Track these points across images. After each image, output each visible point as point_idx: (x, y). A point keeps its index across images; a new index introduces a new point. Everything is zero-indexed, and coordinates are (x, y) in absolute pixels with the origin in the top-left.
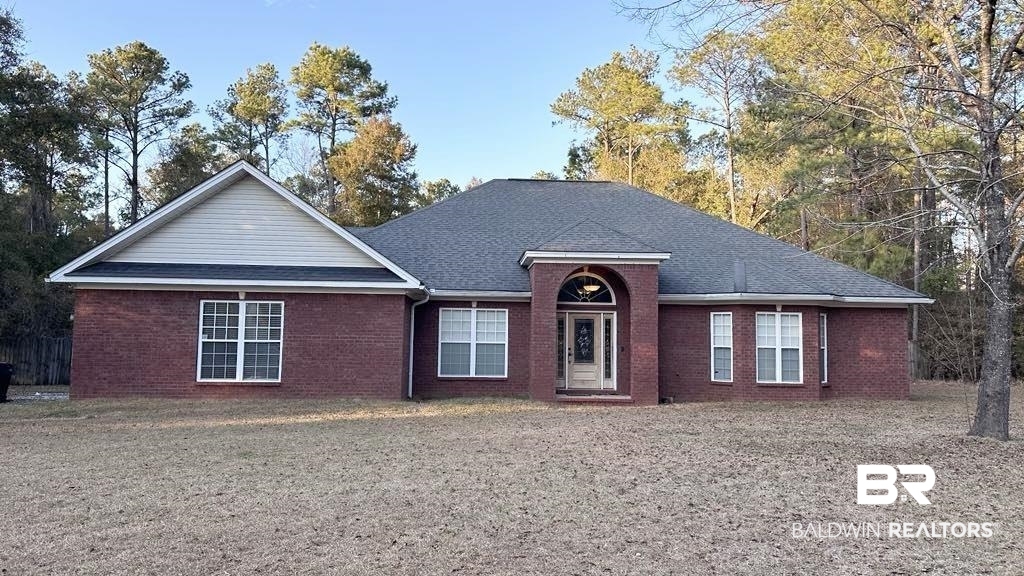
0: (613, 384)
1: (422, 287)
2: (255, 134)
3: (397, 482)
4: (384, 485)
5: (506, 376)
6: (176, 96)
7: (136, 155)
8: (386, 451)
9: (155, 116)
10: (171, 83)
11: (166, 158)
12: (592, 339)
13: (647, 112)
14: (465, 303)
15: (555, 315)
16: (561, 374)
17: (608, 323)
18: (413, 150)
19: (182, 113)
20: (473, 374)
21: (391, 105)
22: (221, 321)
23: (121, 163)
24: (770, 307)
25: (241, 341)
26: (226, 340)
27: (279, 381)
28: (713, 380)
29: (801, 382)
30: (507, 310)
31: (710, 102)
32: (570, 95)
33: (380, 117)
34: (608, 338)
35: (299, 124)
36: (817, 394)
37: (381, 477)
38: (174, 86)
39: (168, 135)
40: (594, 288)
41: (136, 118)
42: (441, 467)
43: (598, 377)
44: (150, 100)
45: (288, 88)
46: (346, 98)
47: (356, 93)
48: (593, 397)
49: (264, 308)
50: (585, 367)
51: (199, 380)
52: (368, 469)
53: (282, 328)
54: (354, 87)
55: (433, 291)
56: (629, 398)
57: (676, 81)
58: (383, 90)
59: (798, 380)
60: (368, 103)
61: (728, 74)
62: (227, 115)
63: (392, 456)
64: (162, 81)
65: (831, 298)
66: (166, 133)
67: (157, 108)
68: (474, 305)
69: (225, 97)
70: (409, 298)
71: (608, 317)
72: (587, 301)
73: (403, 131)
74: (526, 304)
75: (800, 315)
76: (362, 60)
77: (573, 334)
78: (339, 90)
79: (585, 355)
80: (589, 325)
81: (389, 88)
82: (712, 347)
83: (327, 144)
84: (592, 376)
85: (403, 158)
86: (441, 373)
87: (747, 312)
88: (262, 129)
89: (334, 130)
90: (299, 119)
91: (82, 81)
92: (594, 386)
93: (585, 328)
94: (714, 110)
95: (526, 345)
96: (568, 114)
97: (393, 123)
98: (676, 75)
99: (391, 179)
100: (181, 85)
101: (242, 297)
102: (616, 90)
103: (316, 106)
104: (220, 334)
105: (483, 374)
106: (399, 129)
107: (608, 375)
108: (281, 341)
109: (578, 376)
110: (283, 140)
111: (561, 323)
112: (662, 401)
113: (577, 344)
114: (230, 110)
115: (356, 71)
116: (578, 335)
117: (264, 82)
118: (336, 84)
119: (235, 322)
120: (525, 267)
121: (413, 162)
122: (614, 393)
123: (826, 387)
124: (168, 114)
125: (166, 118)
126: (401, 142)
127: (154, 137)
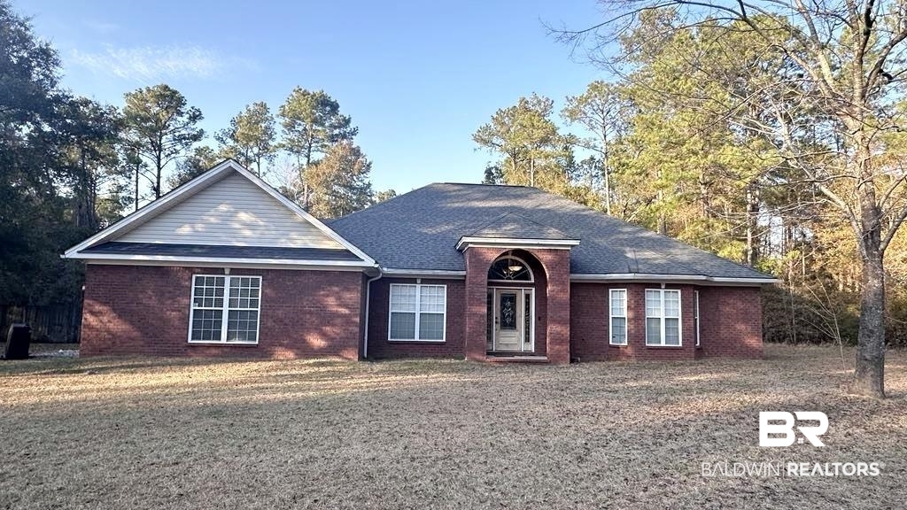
0: (532, 347)
1: (377, 266)
2: (250, 154)
3: (358, 448)
4: (344, 452)
5: (444, 340)
6: (191, 125)
7: (159, 169)
8: (345, 410)
9: (175, 140)
10: (188, 116)
11: (182, 171)
12: (514, 309)
13: (545, 141)
14: (411, 280)
15: (486, 290)
16: (490, 338)
17: (528, 297)
18: (369, 166)
19: (196, 138)
20: (417, 339)
21: (354, 133)
22: (209, 292)
23: (148, 174)
24: (656, 285)
25: (226, 309)
26: (213, 308)
27: (257, 343)
28: (611, 343)
29: (680, 345)
30: (446, 286)
31: (592, 134)
32: (488, 127)
33: (345, 142)
34: (528, 309)
35: (284, 146)
36: (693, 355)
37: (341, 440)
38: (190, 118)
39: (184, 154)
40: (517, 269)
41: (160, 141)
42: (398, 429)
43: (519, 340)
44: (171, 128)
45: (276, 119)
46: (320, 128)
47: (327, 124)
48: (516, 358)
49: (245, 282)
50: (509, 333)
51: (190, 341)
52: (328, 431)
53: (260, 298)
54: (325, 120)
55: (385, 269)
56: (546, 358)
57: (567, 118)
58: (347, 122)
59: (678, 343)
60: (336, 132)
61: (605, 114)
62: (229, 140)
63: (351, 416)
64: (181, 114)
65: (704, 278)
66: (183, 152)
67: (177, 134)
68: (419, 281)
69: (228, 126)
70: (366, 275)
71: (528, 292)
72: (510, 279)
73: (362, 151)
74: (461, 282)
75: (679, 291)
76: (333, 100)
77: (499, 307)
78: (315, 121)
79: (509, 323)
80: (513, 299)
81: (352, 120)
82: (611, 317)
83: (304, 161)
84: (516, 340)
85: (360, 172)
86: (391, 337)
87: (638, 288)
88: (256, 150)
89: (309, 151)
90: (284, 143)
91: (119, 114)
92: (516, 349)
93: (510, 300)
94: (595, 140)
95: (461, 315)
96: (485, 142)
97: (353, 146)
98: (567, 114)
99: (352, 188)
100: (195, 117)
101: (227, 272)
102: (521, 125)
103: (297, 134)
104: (209, 303)
105: (425, 338)
106: (359, 151)
107: (527, 340)
108: (259, 309)
109: (504, 340)
110: (271, 159)
111: (490, 297)
112: (572, 361)
113: (503, 314)
114: (232, 137)
115: (328, 108)
116: (503, 306)
117: (259, 115)
118: (313, 117)
119: (220, 293)
120: (460, 251)
121: (369, 175)
122: (532, 355)
123: (699, 349)
124: (185, 138)
125: (184, 141)
126: (361, 159)
127: (173, 155)
